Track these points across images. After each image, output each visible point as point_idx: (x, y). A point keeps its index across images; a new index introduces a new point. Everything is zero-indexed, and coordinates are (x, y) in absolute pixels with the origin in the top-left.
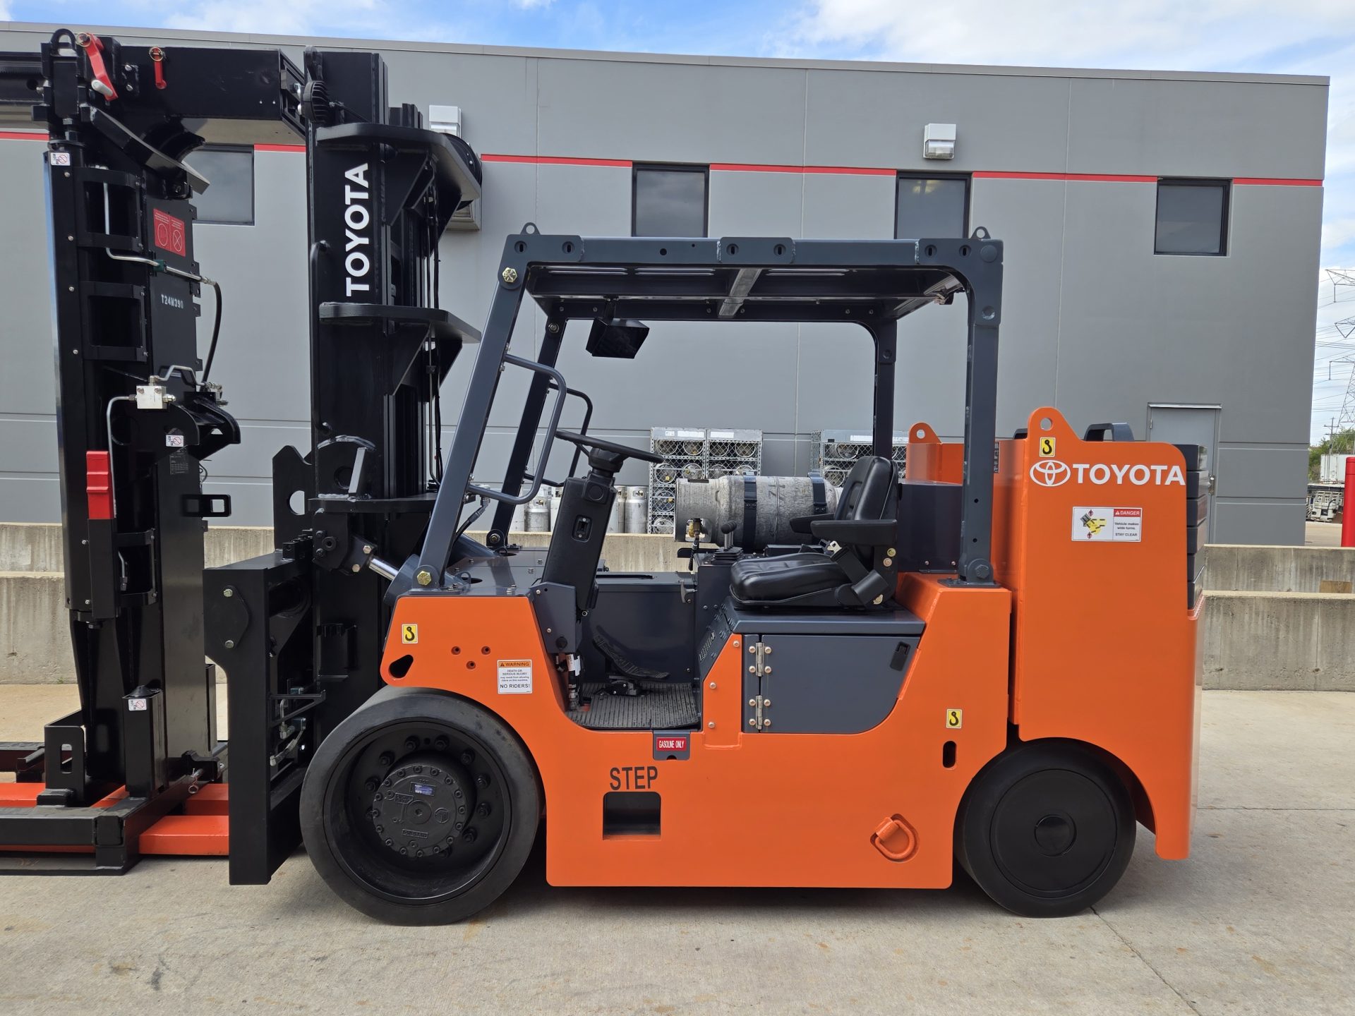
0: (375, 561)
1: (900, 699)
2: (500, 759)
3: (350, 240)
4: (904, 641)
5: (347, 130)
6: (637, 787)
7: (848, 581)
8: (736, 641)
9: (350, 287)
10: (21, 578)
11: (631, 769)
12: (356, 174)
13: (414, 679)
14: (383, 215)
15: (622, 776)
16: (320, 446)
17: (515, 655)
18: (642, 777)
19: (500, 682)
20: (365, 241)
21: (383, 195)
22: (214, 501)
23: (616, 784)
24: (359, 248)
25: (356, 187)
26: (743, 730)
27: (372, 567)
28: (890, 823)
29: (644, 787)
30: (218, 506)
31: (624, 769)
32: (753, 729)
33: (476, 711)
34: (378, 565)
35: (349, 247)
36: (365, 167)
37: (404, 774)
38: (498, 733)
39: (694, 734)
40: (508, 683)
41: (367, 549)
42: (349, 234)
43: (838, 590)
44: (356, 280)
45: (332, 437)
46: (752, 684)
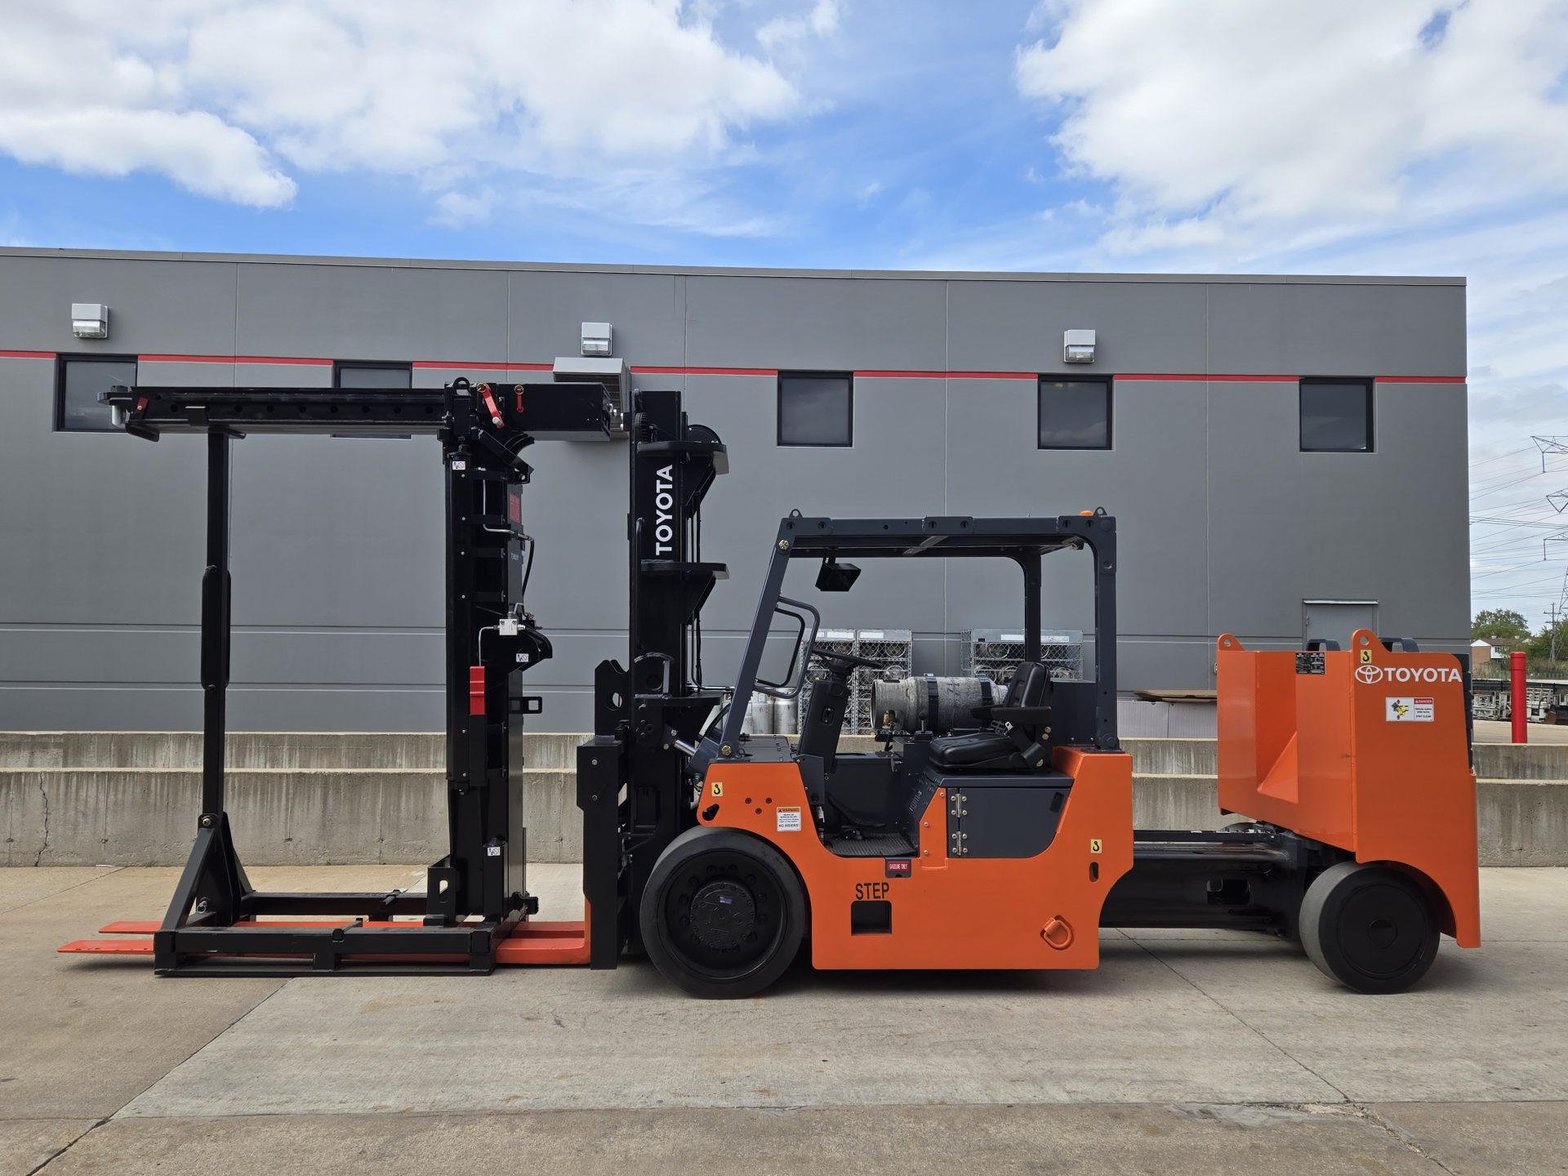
0: (678, 741)
1: (1058, 832)
2: (779, 877)
3: (659, 517)
4: (1060, 792)
5: (663, 445)
6: (875, 897)
7: (1018, 750)
8: (942, 792)
9: (659, 549)
10: (299, 773)
11: (870, 884)
12: (664, 472)
13: (719, 821)
14: (682, 499)
15: (864, 890)
16: (636, 660)
17: (789, 804)
18: (878, 890)
19: (779, 823)
20: (670, 517)
21: (682, 486)
22: (530, 702)
23: (860, 895)
24: (665, 522)
25: (664, 481)
26: (948, 857)
27: (676, 745)
28: (1052, 923)
29: (879, 897)
30: (533, 705)
31: (865, 884)
32: (955, 855)
33: (761, 844)
34: (680, 744)
35: (658, 521)
36: (670, 467)
37: (712, 889)
38: (777, 859)
39: (913, 859)
40: (784, 824)
41: (674, 733)
42: (658, 512)
43: (1011, 757)
44: (663, 544)
45: (644, 654)
46: (953, 824)
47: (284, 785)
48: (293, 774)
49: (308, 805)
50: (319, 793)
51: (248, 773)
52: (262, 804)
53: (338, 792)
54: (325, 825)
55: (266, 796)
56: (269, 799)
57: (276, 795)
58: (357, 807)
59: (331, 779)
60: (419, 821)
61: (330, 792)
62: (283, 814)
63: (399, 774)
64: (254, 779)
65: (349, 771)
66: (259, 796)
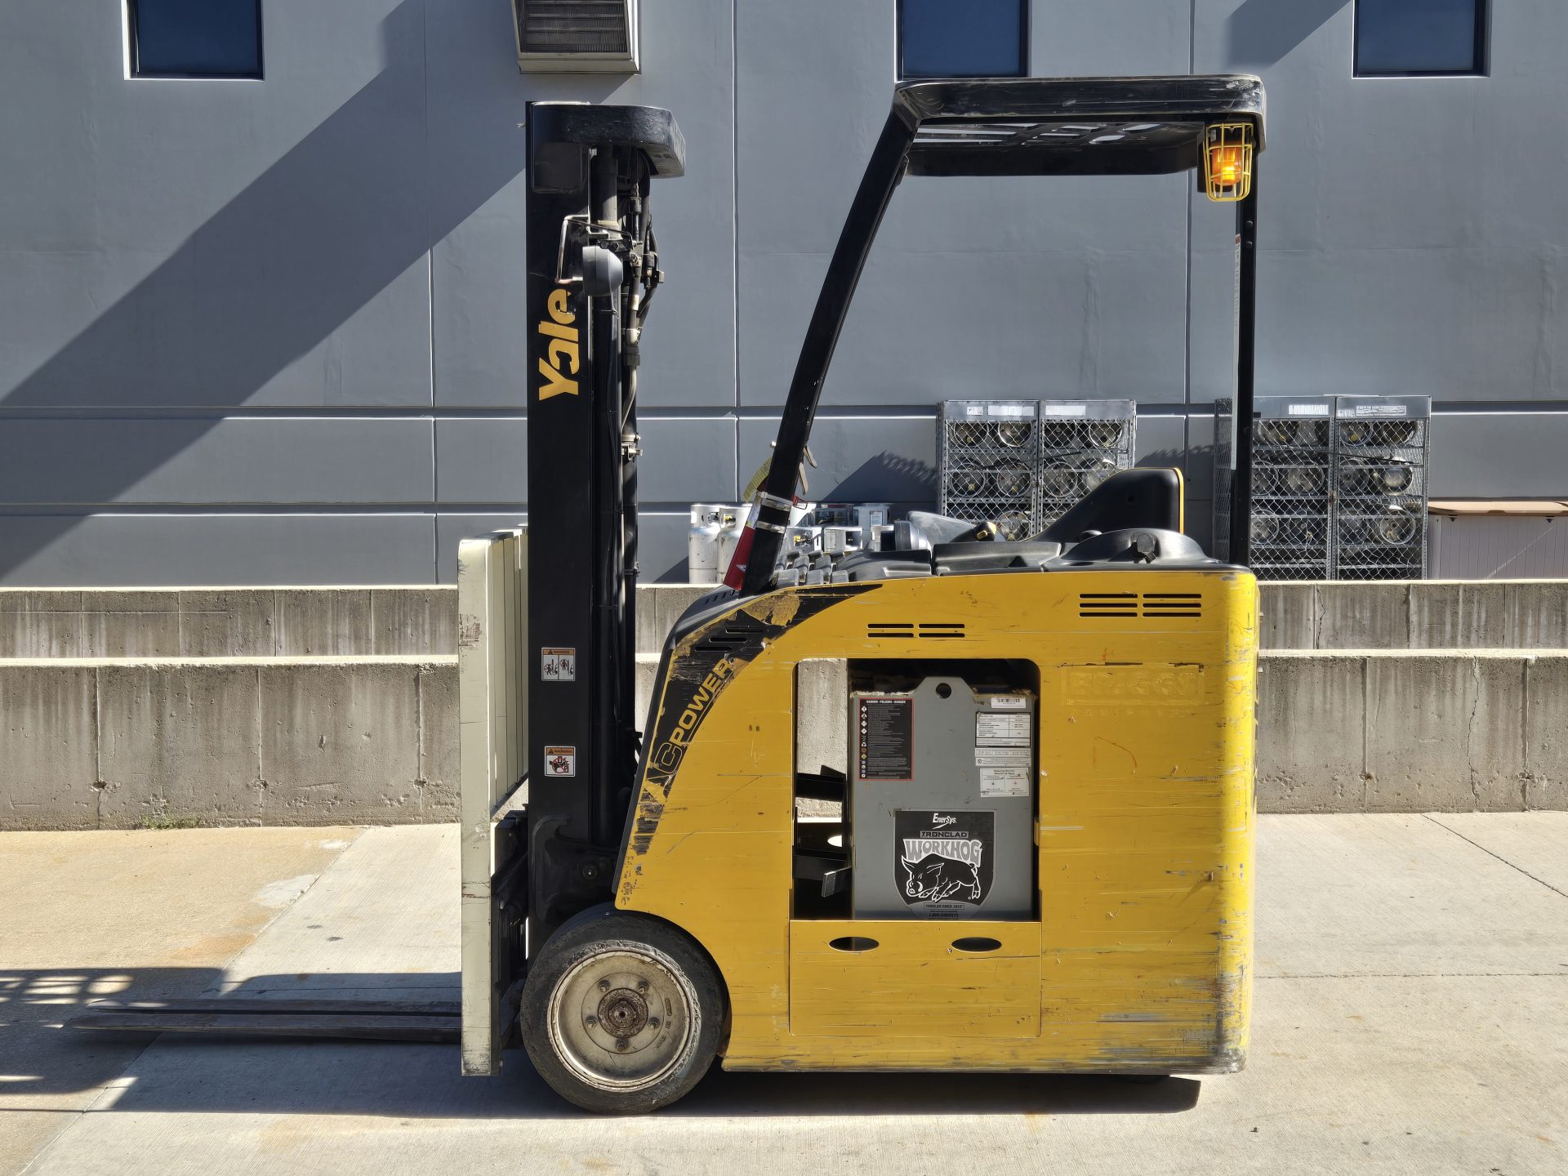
10: (109, 667)
47: (85, 687)
48: (100, 668)
49: (130, 725)
50: (147, 699)
51: (20, 669)
52: (48, 722)
53: (180, 700)
54: (161, 762)
55: (53, 707)
56: (60, 716)
57: (71, 707)
58: (216, 726)
59: (168, 677)
60: (328, 751)
61: (169, 703)
62: (86, 737)
63: (289, 668)
64: (30, 677)
65: (198, 661)
66: (41, 708)
